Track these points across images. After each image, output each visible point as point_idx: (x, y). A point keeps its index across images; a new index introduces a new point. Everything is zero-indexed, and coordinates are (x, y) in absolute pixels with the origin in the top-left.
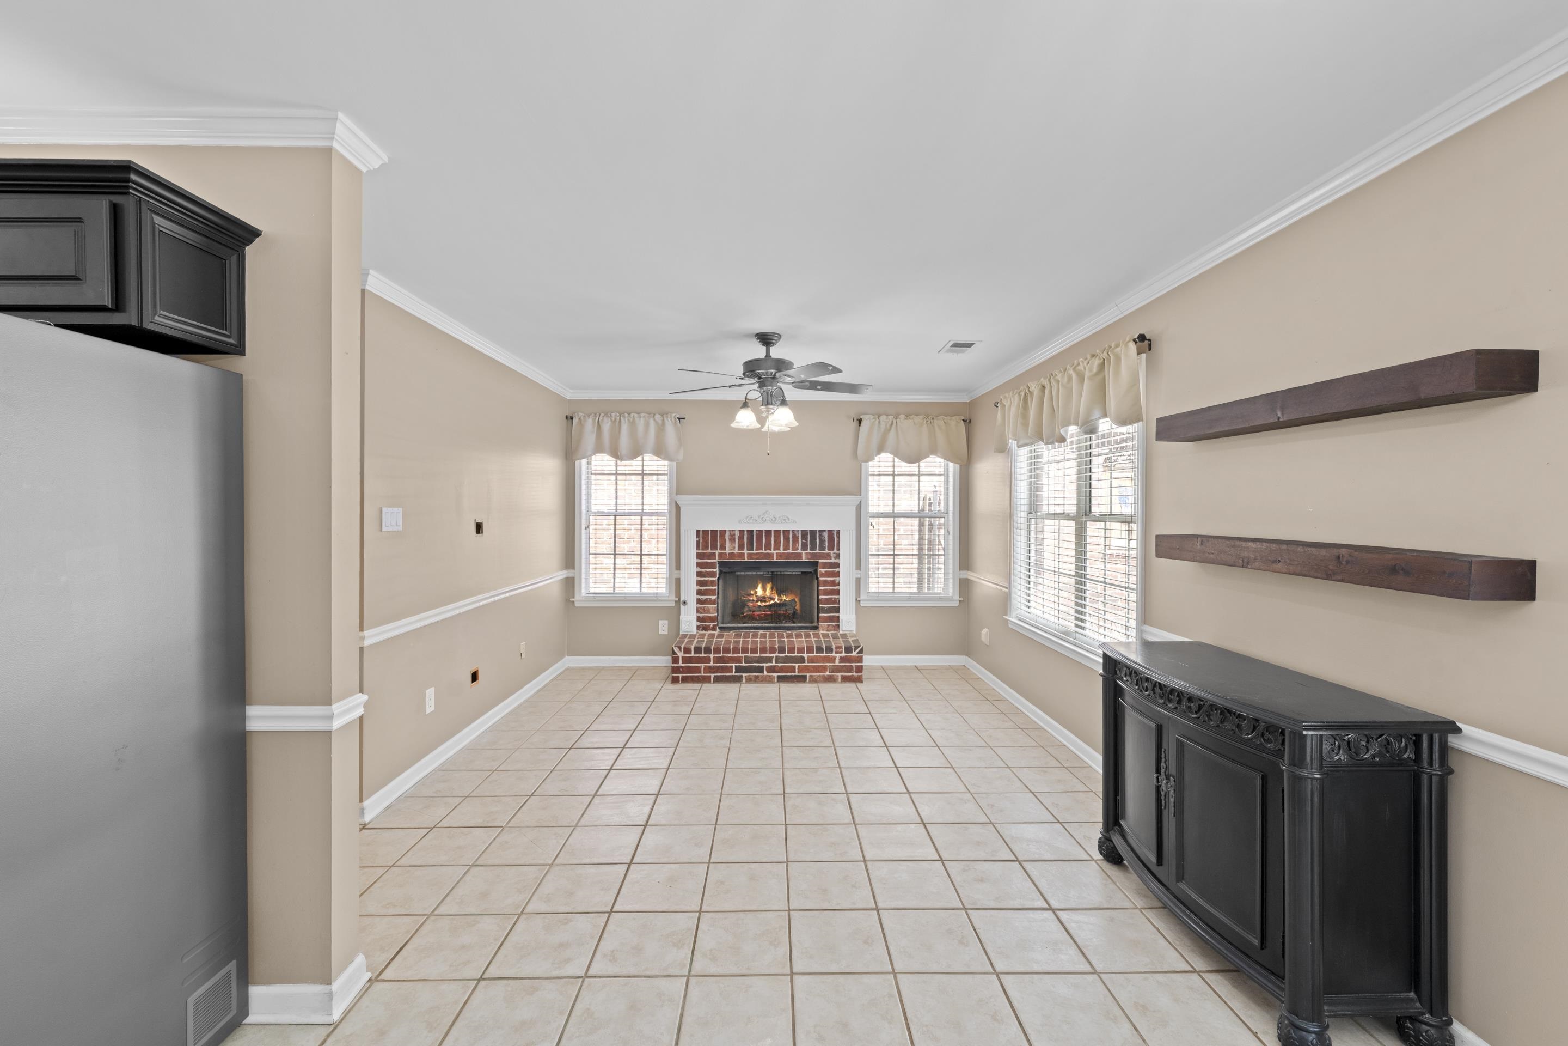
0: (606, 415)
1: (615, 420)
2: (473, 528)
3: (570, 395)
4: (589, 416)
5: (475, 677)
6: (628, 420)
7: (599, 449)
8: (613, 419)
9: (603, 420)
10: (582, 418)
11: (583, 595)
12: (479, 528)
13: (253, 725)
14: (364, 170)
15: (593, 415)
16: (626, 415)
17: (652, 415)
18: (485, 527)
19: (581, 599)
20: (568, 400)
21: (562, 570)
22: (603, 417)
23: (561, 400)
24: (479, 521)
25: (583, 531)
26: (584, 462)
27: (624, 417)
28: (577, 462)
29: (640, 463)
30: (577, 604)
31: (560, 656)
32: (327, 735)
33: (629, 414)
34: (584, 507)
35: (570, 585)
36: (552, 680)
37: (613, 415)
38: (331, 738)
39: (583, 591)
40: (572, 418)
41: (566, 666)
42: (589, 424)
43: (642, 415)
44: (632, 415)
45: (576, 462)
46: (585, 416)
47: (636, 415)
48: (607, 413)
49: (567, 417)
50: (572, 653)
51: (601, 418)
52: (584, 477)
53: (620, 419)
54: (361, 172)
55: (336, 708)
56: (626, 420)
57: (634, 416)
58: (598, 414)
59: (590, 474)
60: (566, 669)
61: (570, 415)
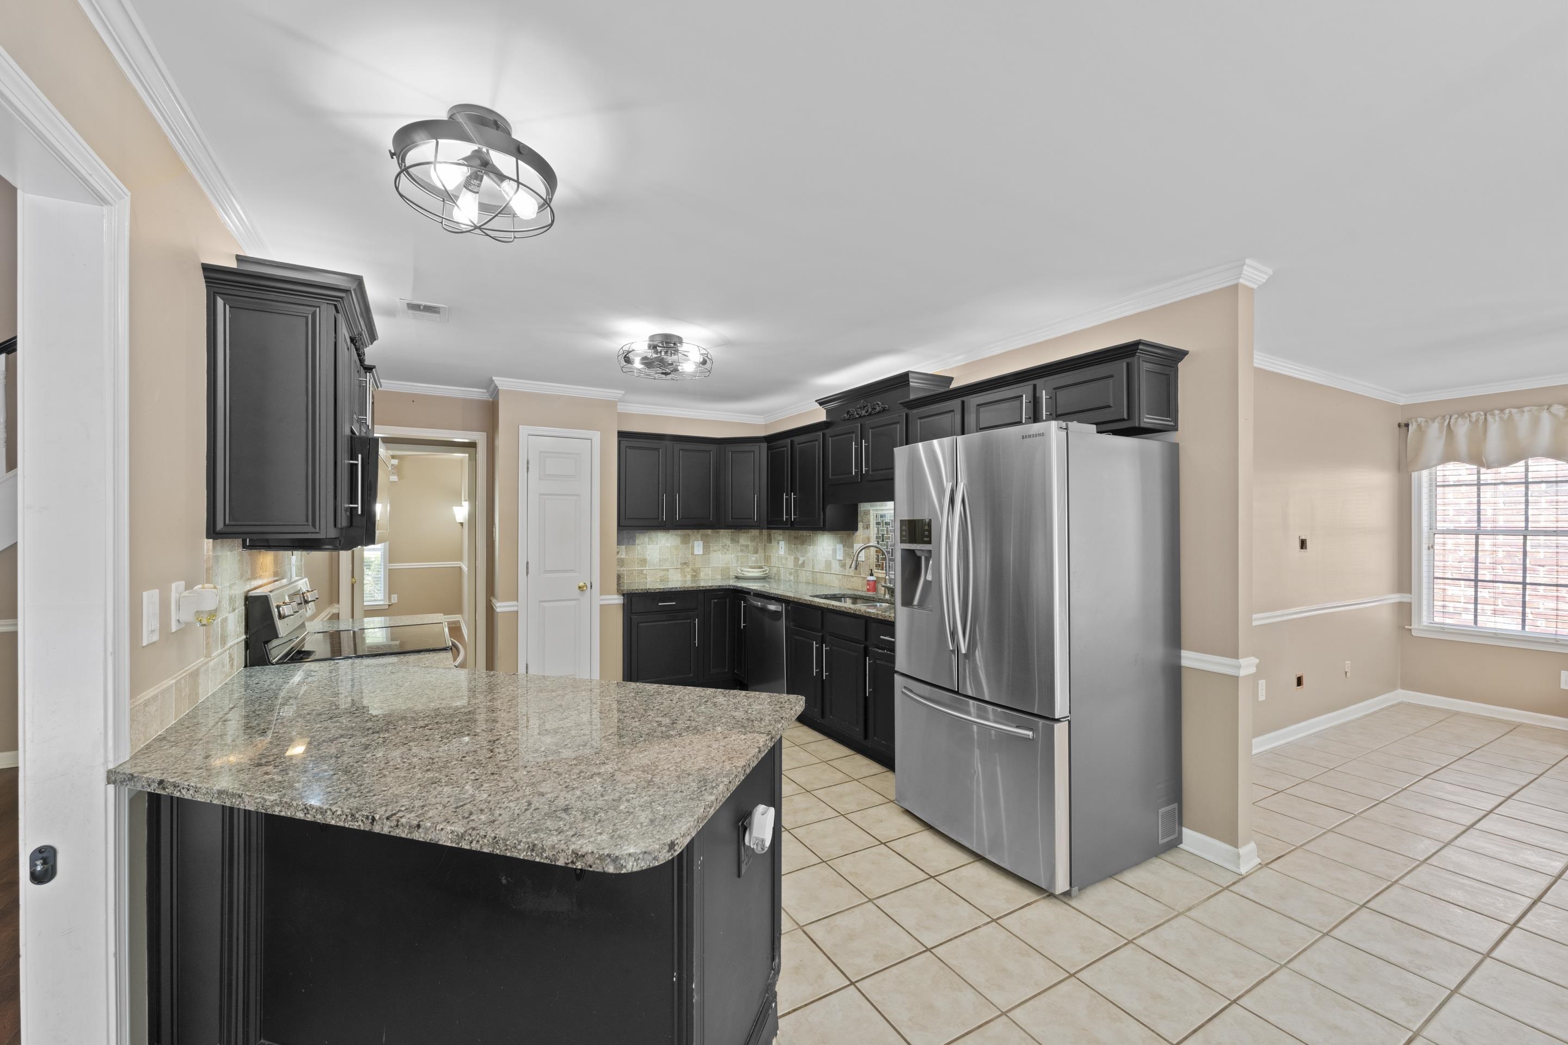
0: (1461, 415)
1: (1477, 420)
2: (1298, 544)
3: (1402, 401)
4: (1433, 420)
5: (1299, 681)
6: (1500, 418)
7: (1450, 456)
8: (1474, 419)
9: (1456, 421)
10: (1423, 424)
11: (1425, 624)
12: (1303, 544)
13: (1184, 663)
14: (1255, 286)
15: (1440, 418)
16: (1497, 412)
17: (1546, 407)
18: (1308, 544)
19: (1421, 628)
20: (1402, 406)
21: (1394, 592)
22: (1457, 418)
23: (1392, 407)
24: (1303, 538)
25: (1425, 552)
26: (1425, 473)
27: (1493, 415)
28: (1415, 475)
29: (1523, 469)
30: (1414, 633)
31: (1391, 687)
32: (1235, 679)
33: (1502, 410)
34: (1425, 524)
35: (1405, 612)
36: (1382, 709)
37: (1474, 414)
38: (1238, 681)
39: (1425, 621)
40: (1407, 425)
41: (1400, 700)
42: (1434, 430)
43: (1526, 409)
44: (1507, 411)
45: (1413, 474)
46: (1427, 421)
47: (1514, 411)
48: (1463, 413)
49: (1399, 425)
50: (1407, 686)
51: (1453, 420)
52: (1425, 490)
53: (1486, 419)
54: (1252, 289)
55: (1242, 661)
56: (1497, 418)
57: (1510, 413)
58: (1448, 416)
59: (1434, 485)
60: (1399, 704)
61: (1403, 422)
